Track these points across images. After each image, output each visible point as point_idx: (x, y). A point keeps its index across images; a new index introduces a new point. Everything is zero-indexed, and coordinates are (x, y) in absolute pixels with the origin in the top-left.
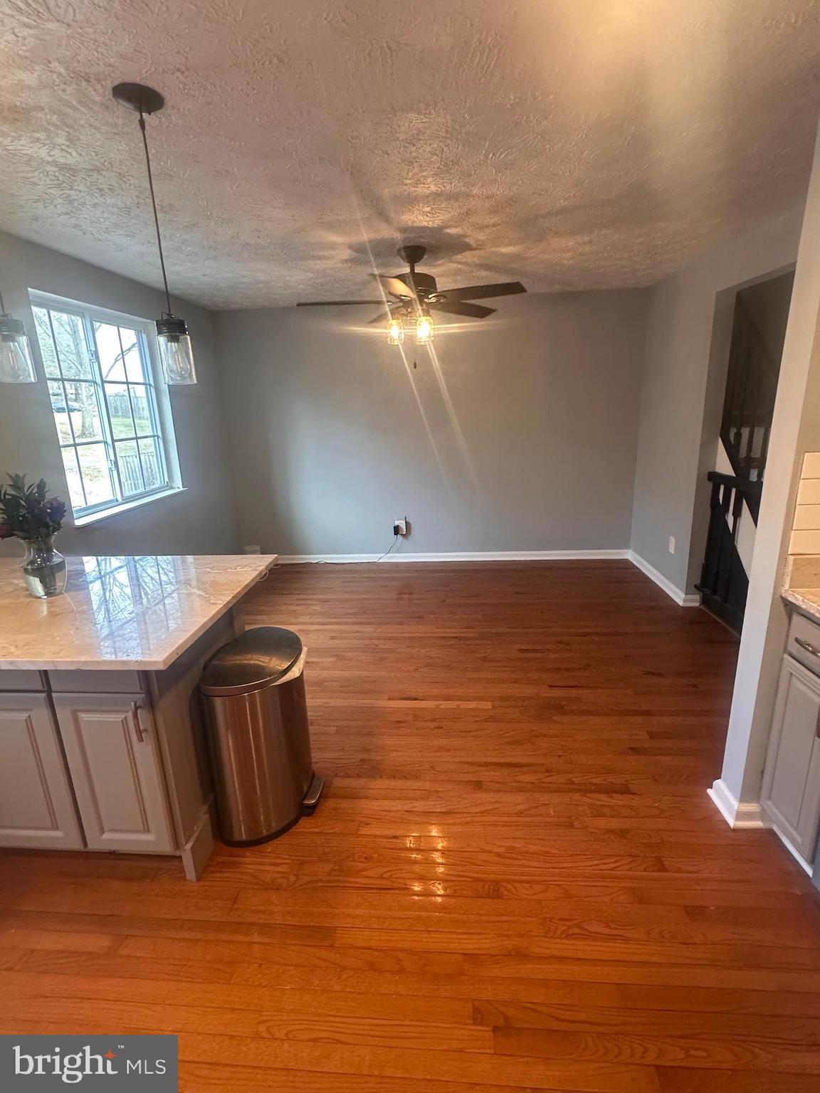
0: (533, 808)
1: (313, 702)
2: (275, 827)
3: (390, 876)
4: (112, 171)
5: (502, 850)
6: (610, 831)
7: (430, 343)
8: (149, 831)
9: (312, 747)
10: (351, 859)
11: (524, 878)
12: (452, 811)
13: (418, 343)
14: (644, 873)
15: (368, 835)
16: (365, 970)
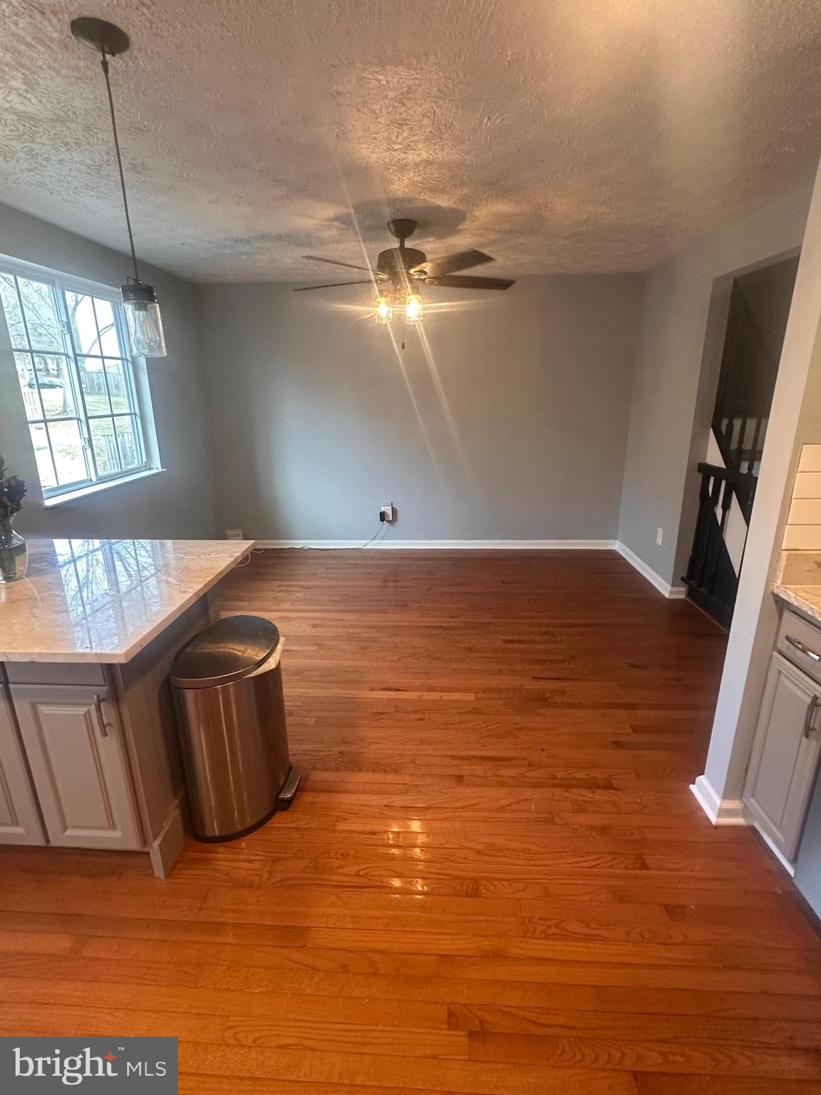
0: (515, 803)
1: (290, 691)
2: (249, 822)
3: (367, 874)
4: (78, 123)
5: (481, 847)
6: (592, 828)
7: (420, 322)
8: (114, 828)
9: (289, 738)
10: (326, 856)
11: (504, 876)
12: (431, 806)
13: (407, 323)
14: (625, 871)
15: (345, 831)
16: (338, 972)
